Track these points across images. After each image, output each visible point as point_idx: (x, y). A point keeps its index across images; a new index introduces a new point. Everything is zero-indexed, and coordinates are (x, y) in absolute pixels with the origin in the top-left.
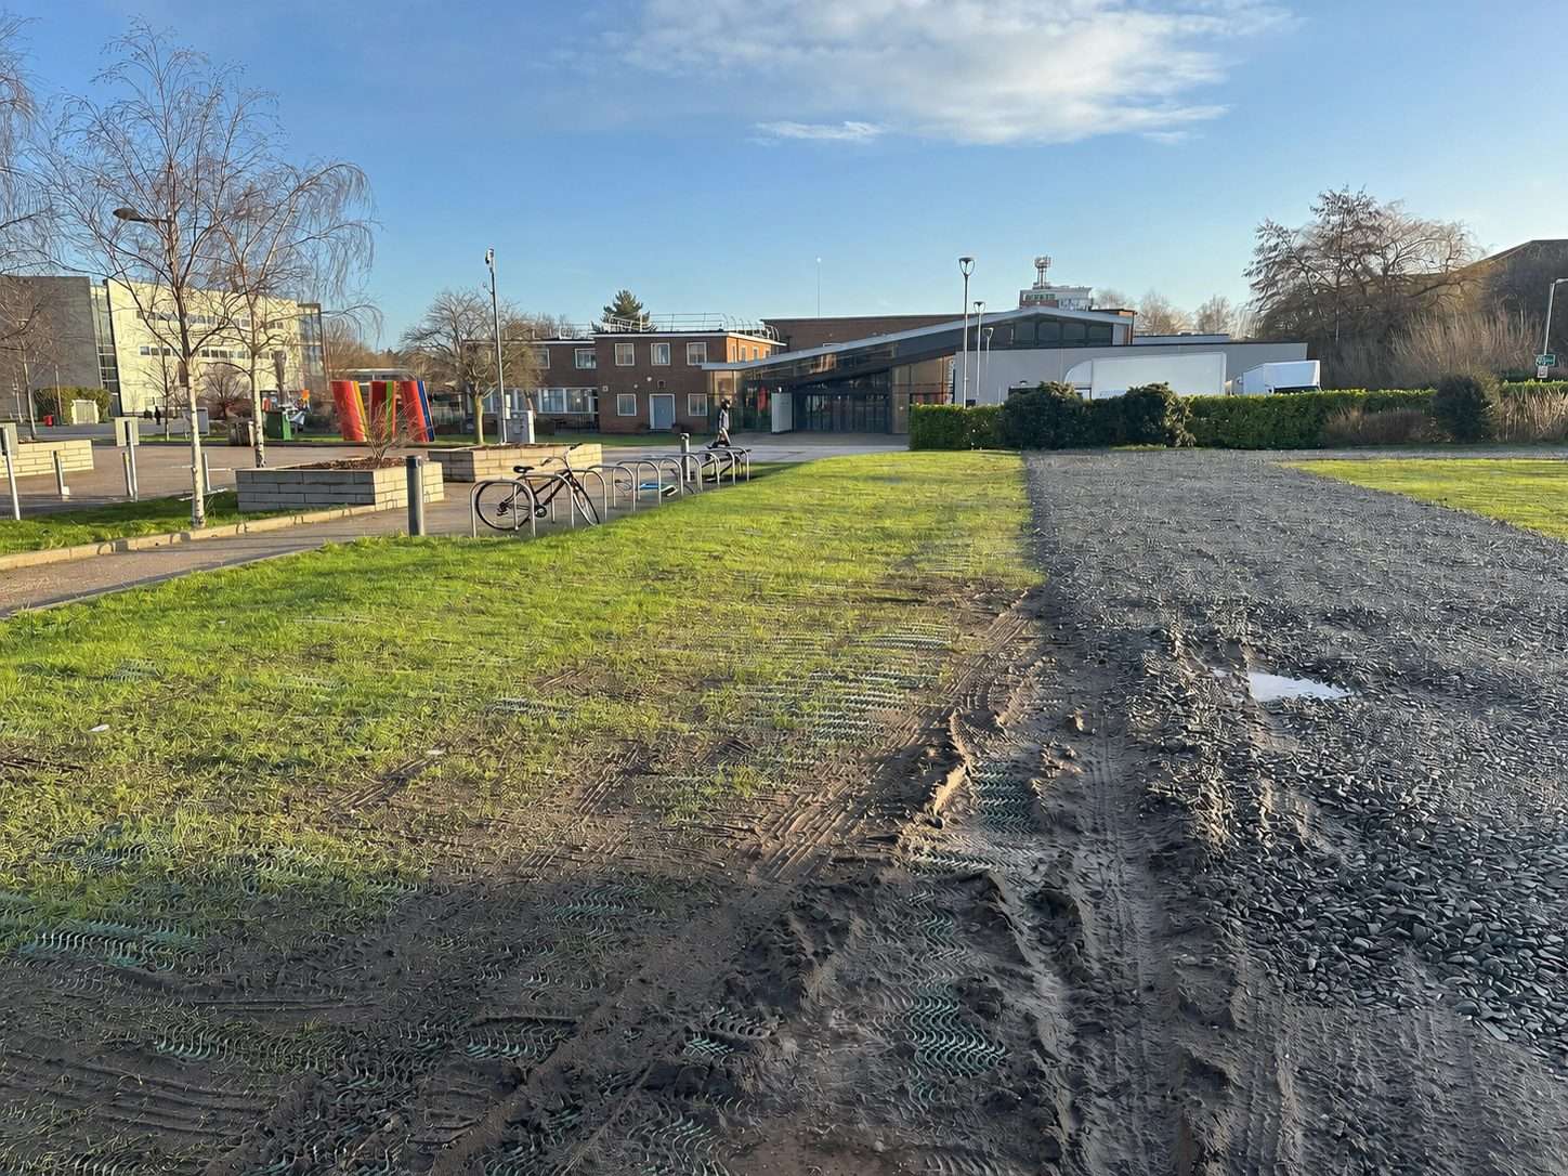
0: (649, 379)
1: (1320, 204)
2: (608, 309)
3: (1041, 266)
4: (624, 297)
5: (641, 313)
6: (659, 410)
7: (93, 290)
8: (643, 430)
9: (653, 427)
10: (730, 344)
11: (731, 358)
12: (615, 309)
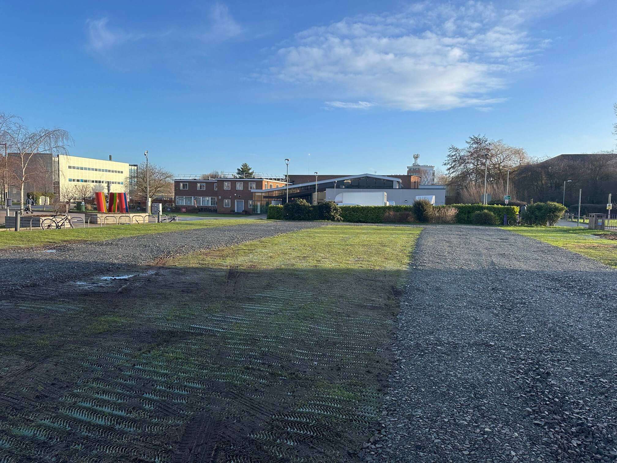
0: (235, 195)
1: (469, 140)
2: (239, 170)
3: (416, 157)
4: (245, 165)
5: (250, 171)
6: (239, 206)
7: (53, 159)
8: (232, 213)
9: (236, 211)
10: (264, 183)
11: (264, 188)
12: (241, 170)
